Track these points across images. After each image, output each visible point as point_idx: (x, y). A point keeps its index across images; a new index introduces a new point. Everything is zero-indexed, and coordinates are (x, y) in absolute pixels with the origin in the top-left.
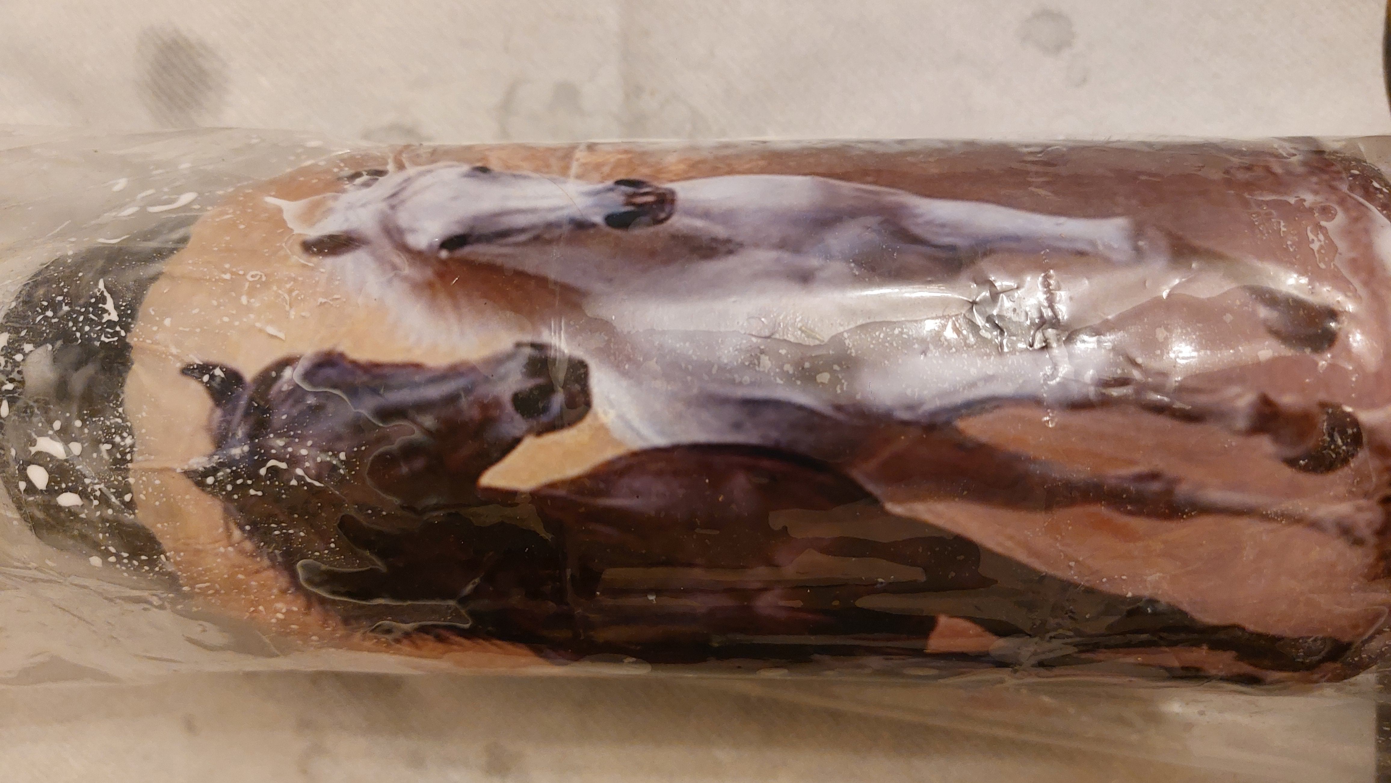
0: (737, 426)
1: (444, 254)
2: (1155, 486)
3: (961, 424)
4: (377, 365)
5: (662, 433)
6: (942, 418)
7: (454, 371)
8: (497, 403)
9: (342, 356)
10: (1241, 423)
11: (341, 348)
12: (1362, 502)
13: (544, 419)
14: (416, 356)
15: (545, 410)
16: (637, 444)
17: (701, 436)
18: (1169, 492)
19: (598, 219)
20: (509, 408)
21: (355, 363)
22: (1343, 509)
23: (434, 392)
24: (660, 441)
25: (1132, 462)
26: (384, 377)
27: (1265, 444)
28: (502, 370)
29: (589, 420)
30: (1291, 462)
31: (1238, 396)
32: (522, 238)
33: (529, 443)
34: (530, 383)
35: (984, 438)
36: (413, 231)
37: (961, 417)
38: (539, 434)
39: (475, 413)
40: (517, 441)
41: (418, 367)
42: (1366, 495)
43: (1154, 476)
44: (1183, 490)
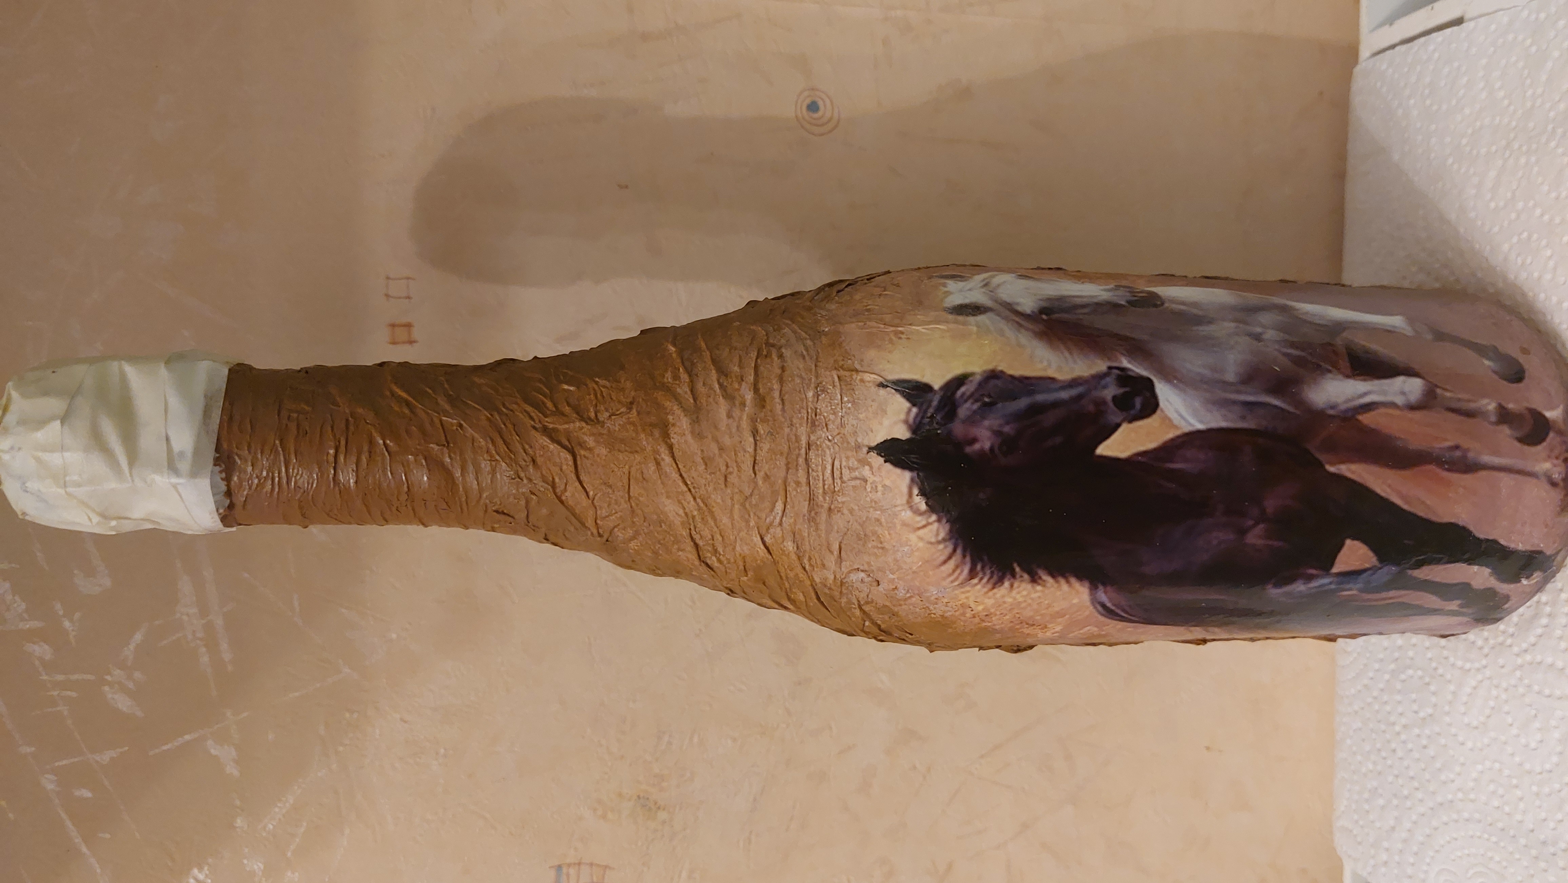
0: (1243, 418)
1: (1044, 317)
2: (1458, 453)
3: (1360, 417)
4: (1027, 378)
5: (1201, 422)
6: (1350, 414)
7: (1074, 383)
8: (1104, 402)
9: (1002, 372)
10: (1493, 418)
11: (1000, 368)
12: (1555, 462)
13: (1132, 412)
14: (1051, 373)
15: (1133, 407)
16: (1187, 429)
17: (1224, 424)
18: (1464, 457)
19: (1123, 303)
20: (1111, 404)
21: (1012, 376)
22: (1547, 465)
23: (1064, 395)
24: (1200, 426)
25: (1446, 440)
26: (1032, 385)
27: (1506, 430)
28: (1103, 382)
29: (1158, 412)
30: (1520, 440)
31: (1489, 404)
32: (1086, 310)
33: (1125, 427)
34: (1121, 391)
35: (1373, 426)
36: (1018, 304)
37: (1359, 414)
38: (1130, 422)
39: (1091, 408)
40: (1118, 426)
41: (1053, 379)
42: (1557, 458)
43: (1457, 447)
44: (1471, 455)
